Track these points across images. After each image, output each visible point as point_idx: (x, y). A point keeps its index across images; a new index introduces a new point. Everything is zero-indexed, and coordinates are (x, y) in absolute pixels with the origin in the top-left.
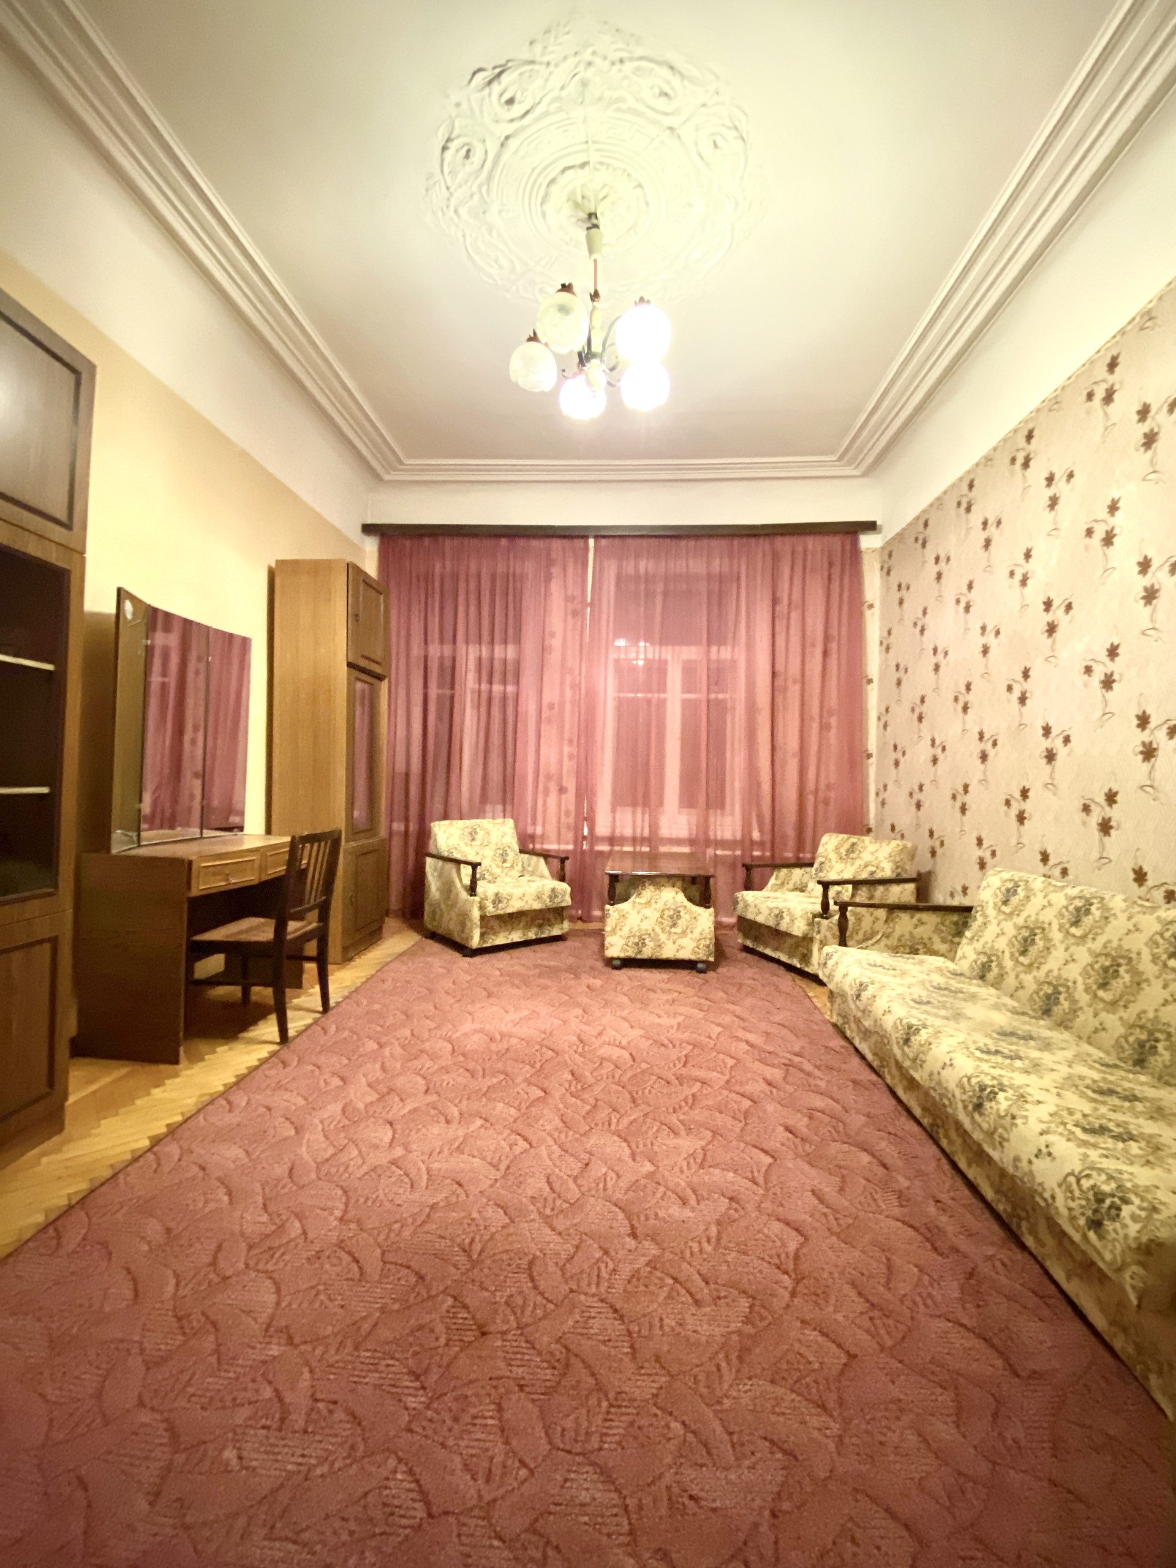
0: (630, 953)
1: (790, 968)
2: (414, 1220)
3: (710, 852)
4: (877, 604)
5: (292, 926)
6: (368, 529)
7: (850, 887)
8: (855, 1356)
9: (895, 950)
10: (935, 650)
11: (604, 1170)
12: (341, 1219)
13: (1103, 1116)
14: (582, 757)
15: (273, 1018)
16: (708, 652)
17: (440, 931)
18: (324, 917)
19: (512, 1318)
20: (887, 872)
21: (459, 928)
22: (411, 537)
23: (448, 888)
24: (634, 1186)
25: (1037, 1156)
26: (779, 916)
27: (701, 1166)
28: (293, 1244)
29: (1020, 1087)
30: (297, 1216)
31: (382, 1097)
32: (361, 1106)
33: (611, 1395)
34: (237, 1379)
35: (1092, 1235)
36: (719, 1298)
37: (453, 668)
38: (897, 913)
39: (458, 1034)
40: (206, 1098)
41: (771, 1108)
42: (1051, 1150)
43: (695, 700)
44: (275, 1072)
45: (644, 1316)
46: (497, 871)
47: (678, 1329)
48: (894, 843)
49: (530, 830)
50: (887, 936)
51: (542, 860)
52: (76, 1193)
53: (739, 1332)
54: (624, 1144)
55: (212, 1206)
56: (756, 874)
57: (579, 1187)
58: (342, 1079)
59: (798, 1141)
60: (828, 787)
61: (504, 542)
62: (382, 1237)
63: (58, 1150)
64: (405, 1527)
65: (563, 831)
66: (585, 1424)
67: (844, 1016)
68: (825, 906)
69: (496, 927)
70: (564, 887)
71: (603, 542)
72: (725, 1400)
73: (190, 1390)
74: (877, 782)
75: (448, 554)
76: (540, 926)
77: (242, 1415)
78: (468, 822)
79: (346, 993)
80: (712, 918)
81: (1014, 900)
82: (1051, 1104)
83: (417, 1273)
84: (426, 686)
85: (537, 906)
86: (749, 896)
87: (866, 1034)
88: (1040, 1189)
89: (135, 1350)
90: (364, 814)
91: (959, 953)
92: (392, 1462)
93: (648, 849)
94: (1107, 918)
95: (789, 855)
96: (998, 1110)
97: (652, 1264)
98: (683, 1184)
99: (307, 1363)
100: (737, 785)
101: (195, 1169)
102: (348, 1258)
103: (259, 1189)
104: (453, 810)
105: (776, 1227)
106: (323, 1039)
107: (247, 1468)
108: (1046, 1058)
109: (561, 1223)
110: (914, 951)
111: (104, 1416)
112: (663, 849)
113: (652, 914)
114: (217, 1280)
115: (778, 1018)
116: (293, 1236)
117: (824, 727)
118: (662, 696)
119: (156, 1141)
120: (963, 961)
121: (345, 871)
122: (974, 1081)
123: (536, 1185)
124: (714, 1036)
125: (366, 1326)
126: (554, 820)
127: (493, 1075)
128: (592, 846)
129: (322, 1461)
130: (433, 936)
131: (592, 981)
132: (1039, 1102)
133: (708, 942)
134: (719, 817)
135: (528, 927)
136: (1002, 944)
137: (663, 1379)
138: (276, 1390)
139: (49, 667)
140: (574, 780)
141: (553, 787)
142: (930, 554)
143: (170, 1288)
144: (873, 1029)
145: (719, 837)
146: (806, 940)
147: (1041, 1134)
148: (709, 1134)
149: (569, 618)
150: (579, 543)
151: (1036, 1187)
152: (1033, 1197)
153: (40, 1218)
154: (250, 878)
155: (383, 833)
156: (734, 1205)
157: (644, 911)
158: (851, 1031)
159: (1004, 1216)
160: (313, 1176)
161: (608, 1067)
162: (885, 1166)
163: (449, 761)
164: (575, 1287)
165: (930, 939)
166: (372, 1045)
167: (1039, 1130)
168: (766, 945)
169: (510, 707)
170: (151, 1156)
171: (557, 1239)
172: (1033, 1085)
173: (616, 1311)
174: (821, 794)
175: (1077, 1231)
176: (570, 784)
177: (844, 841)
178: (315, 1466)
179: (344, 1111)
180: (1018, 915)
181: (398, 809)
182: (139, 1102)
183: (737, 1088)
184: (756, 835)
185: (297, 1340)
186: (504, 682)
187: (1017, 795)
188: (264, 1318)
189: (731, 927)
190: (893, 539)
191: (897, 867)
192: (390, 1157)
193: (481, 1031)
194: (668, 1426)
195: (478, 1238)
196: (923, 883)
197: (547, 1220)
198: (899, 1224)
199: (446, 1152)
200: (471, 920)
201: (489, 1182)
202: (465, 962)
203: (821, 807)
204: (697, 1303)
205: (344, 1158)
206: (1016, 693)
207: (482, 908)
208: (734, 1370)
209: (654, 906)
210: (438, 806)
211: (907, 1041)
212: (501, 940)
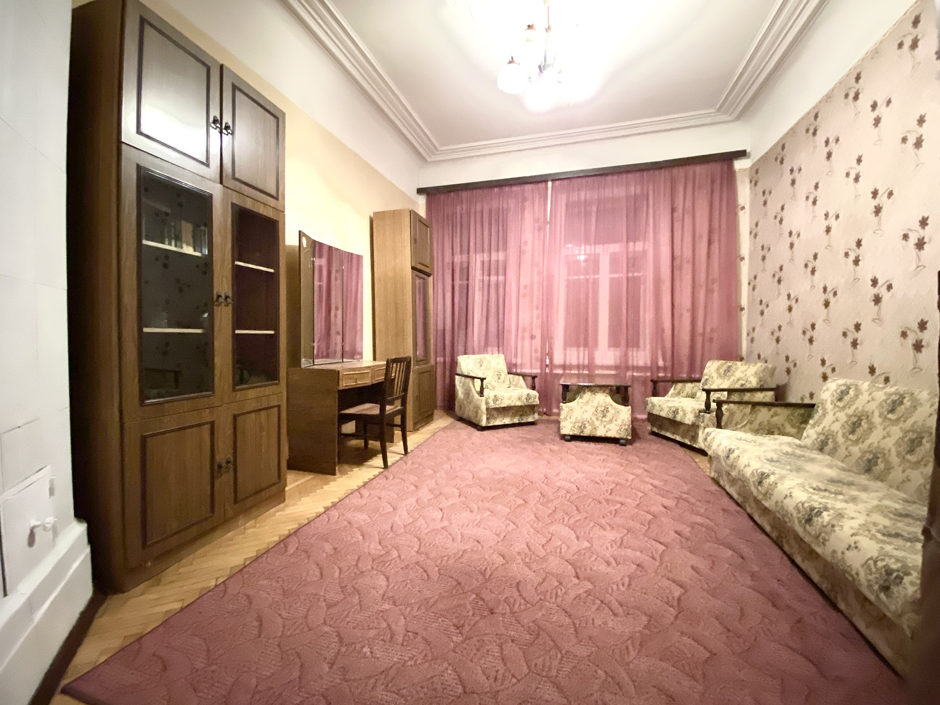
0: (577, 432)
1: (683, 445)
2: (455, 556)
3: (629, 374)
4: (747, 207)
5: (388, 408)
6: (420, 191)
7: (726, 393)
8: (715, 654)
9: (756, 432)
10: (791, 233)
11: (560, 543)
12: (417, 552)
13: (899, 528)
14: (545, 315)
15: (381, 456)
16: (627, 247)
17: (465, 416)
18: (404, 403)
19: (508, 608)
20: (753, 383)
21: (474, 415)
22: (444, 193)
23: (468, 393)
24: (578, 553)
25: (848, 549)
26: (676, 412)
27: (620, 547)
28: (394, 561)
29: (839, 509)
30: (395, 548)
31: (436, 497)
32: (426, 500)
33: (564, 652)
34: (369, 617)
35: (882, 596)
36: (628, 614)
37: (468, 268)
38: (758, 408)
39: (475, 469)
40: (350, 492)
41: (665, 520)
42: (857, 545)
43: (618, 278)
44: (382, 481)
45: (583, 617)
46: (495, 384)
47: (603, 626)
48: (759, 364)
49: (514, 361)
50: (751, 422)
51: (521, 378)
52: (293, 529)
53: (640, 632)
54: (572, 532)
55: (354, 540)
56: (661, 385)
57: (545, 550)
58: (416, 486)
59: (683, 540)
60: (712, 330)
61: (496, 190)
62: (439, 562)
63: (283, 510)
64: (452, 696)
65: (534, 361)
66: (548, 664)
67: (718, 471)
68: (708, 405)
69: (496, 415)
70: (535, 393)
71: (557, 183)
72: (631, 665)
73: (348, 619)
74: (748, 326)
75: (464, 202)
76: (521, 416)
77: (372, 633)
78: (478, 356)
79: (416, 446)
80: (630, 412)
81: (847, 398)
82: (861, 520)
83: (456, 581)
84: (453, 280)
85: (519, 403)
86: (655, 400)
87: (733, 481)
88: (849, 569)
89: (322, 599)
90: (422, 353)
91: (805, 434)
92: (446, 665)
93: (587, 372)
94: (915, 407)
95: (684, 376)
96: (823, 522)
97: (588, 593)
98: (608, 555)
99: (403, 614)
100: (647, 331)
101: (346, 523)
102: (422, 570)
103: (376, 535)
104: (470, 349)
105: (667, 583)
106: (405, 467)
107: (375, 658)
108: (864, 495)
109: (534, 566)
110: (770, 433)
111: (308, 626)
112: (597, 372)
113: (590, 409)
114: (358, 572)
115: (674, 472)
116: (394, 557)
117: (709, 291)
118: (596, 276)
119: (327, 509)
120: (807, 440)
121: (413, 382)
122: (806, 505)
123: (519, 546)
124: (630, 481)
125: (432, 601)
126: (528, 355)
127: (496, 491)
128: (551, 370)
129: (411, 659)
130: (461, 419)
131: (552, 446)
132: (853, 518)
133: (627, 427)
134: (635, 353)
135: (514, 416)
136: (836, 427)
137: (594, 649)
138: (388, 625)
139: (272, 271)
140: (540, 331)
141: (527, 335)
142: (787, 167)
143: (337, 574)
144: (737, 477)
145: (635, 364)
146: (694, 427)
147: (852, 536)
148: (626, 531)
149: (536, 232)
150: (542, 186)
151: (846, 568)
152: (844, 575)
153: (276, 539)
154: (367, 381)
155: (432, 362)
156: (640, 569)
157: (584, 407)
158: (724, 481)
159: (826, 592)
160: (403, 530)
161: (562, 493)
162: (743, 558)
163: (467, 320)
164: (543, 598)
165: (783, 425)
166: (430, 472)
167: (851, 534)
168: (667, 430)
169: (501, 289)
170: (325, 516)
171: (533, 573)
172: (850, 509)
173: (566, 612)
174: (707, 335)
175: (872, 594)
176: (538, 333)
177: (722, 365)
178: (408, 661)
179: (417, 501)
180: (849, 408)
181: (440, 349)
182: (318, 491)
183: (644, 508)
184: (661, 363)
185: (397, 604)
186: (497, 274)
187: (852, 328)
188: (381, 592)
189: (643, 421)
190: (759, 160)
191: (761, 381)
192: (442, 525)
193: (487, 468)
194: (596, 672)
195: (489, 569)
196: (780, 392)
197: (528, 565)
198: (750, 590)
199: (470, 525)
200: (481, 411)
201: (494, 543)
202: (478, 433)
203: (707, 345)
204: (615, 615)
205: (418, 524)
206: (852, 257)
207: (487, 403)
208: (636, 651)
209: (591, 404)
210: (461, 348)
211: (760, 483)
212: (498, 422)
